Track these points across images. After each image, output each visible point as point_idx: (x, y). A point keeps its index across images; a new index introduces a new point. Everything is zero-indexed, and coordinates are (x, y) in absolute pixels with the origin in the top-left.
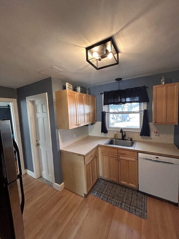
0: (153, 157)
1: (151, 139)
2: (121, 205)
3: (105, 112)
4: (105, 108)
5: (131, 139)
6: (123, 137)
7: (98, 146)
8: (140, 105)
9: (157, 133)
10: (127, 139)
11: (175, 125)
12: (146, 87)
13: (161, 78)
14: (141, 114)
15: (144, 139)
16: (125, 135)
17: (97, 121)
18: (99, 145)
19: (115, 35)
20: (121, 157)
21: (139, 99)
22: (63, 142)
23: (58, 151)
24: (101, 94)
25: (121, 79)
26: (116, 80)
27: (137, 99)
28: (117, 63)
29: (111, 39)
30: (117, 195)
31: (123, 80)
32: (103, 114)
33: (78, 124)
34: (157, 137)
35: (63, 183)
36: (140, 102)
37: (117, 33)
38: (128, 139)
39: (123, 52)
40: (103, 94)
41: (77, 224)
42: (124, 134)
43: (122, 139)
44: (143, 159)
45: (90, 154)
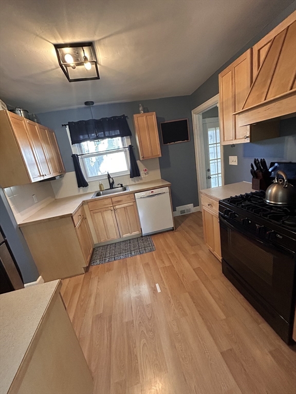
0: (149, 193)
1: (141, 179)
2: (131, 253)
3: (77, 155)
4: (75, 149)
5: (122, 185)
6: (112, 185)
7: (84, 203)
8: (122, 141)
9: (146, 170)
10: (116, 186)
11: (159, 158)
12: (125, 117)
13: (139, 107)
14: (126, 151)
15: (135, 182)
16: (113, 182)
17: (65, 172)
18: (84, 201)
19: (96, 41)
20: (117, 207)
21: (120, 132)
22: (20, 212)
23: (15, 227)
24: (63, 125)
25: (93, 103)
26: (86, 103)
27: (118, 132)
28: (98, 78)
29: (90, 44)
30: (123, 250)
31: (95, 104)
32: (75, 158)
33: (42, 174)
34: (147, 176)
35: (40, 277)
36: (122, 135)
37: (99, 40)
38: (118, 186)
39: (102, 64)
40: (66, 125)
41: (90, 296)
42: (111, 181)
43: (111, 189)
44: (141, 198)
45: (77, 213)
